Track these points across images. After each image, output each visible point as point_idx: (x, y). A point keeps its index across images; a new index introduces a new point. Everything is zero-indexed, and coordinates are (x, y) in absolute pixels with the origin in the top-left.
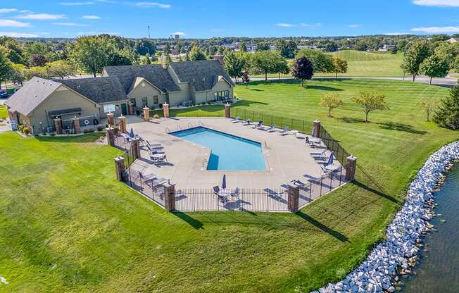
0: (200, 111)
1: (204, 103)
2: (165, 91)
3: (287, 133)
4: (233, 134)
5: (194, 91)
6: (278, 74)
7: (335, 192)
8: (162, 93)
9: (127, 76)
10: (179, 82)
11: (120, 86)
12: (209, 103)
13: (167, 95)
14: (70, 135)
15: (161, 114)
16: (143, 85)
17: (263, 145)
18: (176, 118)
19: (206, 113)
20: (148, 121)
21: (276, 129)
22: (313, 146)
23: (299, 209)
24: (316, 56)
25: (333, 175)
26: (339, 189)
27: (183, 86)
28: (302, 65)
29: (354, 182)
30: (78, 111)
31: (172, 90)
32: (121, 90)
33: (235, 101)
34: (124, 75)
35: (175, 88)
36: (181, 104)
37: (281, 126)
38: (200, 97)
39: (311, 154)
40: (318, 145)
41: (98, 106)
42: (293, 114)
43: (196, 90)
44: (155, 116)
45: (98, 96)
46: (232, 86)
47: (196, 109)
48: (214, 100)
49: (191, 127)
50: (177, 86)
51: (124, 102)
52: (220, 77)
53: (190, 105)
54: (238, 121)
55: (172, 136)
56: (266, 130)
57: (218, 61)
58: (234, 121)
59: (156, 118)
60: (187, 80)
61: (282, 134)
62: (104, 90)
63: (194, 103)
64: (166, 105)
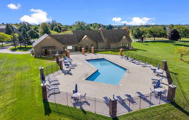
0: (110, 52)
1: (114, 49)
2: (96, 42)
3: (146, 66)
4: (116, 63)
5: (110, 43)
6: (162, 38)
7: (153, 108)
8: (95, 43)
9: (81, 35)
10: (104, 38)
11: (76, 38)
12: (117, 49)
13: (97, 44)
14: (47, 57)
15: (90, 52)
16: (87, 39)
17: (127, 71)
18: (96, 54)
19: (113, 53)
20: (84, 54)
22: (158, 75)
23: (117, 116)
25: (159, 95)
26: (158, 107)
27: (105, 40)
28: (173, 33)
29: (173, 103)
30: (54, 47)
31: (100, 42)
32: (76, 40)
33: (131, 48)
34: (80, 34)
35: (101, 40)
36: (103, 49)
38: (113, 45)
39: (152, 79)
40: (161, 75)
41: (63, 46)
42: (159, 57)
43: (111, 42)
44: (88, 52)
45: (65, 42)
46: (130, 42)
47: (109, 51)
48: (120, 47)
49: (98, 58)
50: (102, 40)
51: (77, 45)
52: (124, 37)
53: (107, 49)
54: (124, 57)
55: (86, 61)
56: (135, 63)
57: (125, 30)
58: (122, 57)
59: (88, 53)
60: (107, 38)
61: (143, 66)
62: (68, 40)
63: (110, 48)
64: (93, 48)
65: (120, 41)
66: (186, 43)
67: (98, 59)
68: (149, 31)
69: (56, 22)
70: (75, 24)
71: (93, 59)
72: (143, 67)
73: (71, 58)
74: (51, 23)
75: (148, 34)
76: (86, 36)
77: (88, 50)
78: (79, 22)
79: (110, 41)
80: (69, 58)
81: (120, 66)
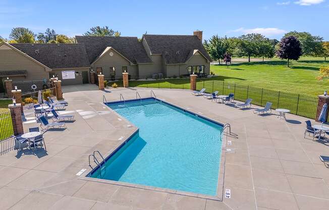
0: (167, 84)
1: (175, 77)
2: (135, 62)
3: (269, 112)
4: (188, 109)
5: (166, 63)
6: (262, 58)
8: (132, 64)
10: (151, 54)
12: (181, 77)
13: (137, 66)
15: (120, 84)
16: (111, 54)
18: (135, 88)
19: (173, 85)
20: (103, 89)
21: (253, 106)
24: (305, 39)
27: (155, 58)
28: (289, 45)
30: (23, 74)
31: (142, 61)
32: (84, 58)
33: (211, 76)
35: (145, 58)
36: (151, 77)
37: (261, 102)
38: (171, 70)
43: (168, 62)
44: (115, 85)
45: (56, 62)
46: (208, 61)
47: (164, 81)
48: (187, 74)
49: (138, 98)
50: (148, 57)
51: (87, 69)
52: (195, 51)
53: (160, 77)
54: (202, 94)
55: (105, 107)
56: (236, 107)
57: (196, 36)
58: (197, 94)
59: (115, 87)
60: (159, 53)
61: (261, 113)
62: (65, 56)
63: (165, 76)
64: (125, 73)
65: (186, 60)
66: (312, 64)
67: (140, 100)
68: (238, 43)
69: (56, 33)
70: (91, 32)
71: (126, 101)
72: (261, 115)
73: (66, 100)
74: (45, 35)
75: (237, 50)
76: (108, 48)
77: (114, 80)
78: (99, 27)
79: (165, 60)
80: (60, 98)
81: (199, 116)
